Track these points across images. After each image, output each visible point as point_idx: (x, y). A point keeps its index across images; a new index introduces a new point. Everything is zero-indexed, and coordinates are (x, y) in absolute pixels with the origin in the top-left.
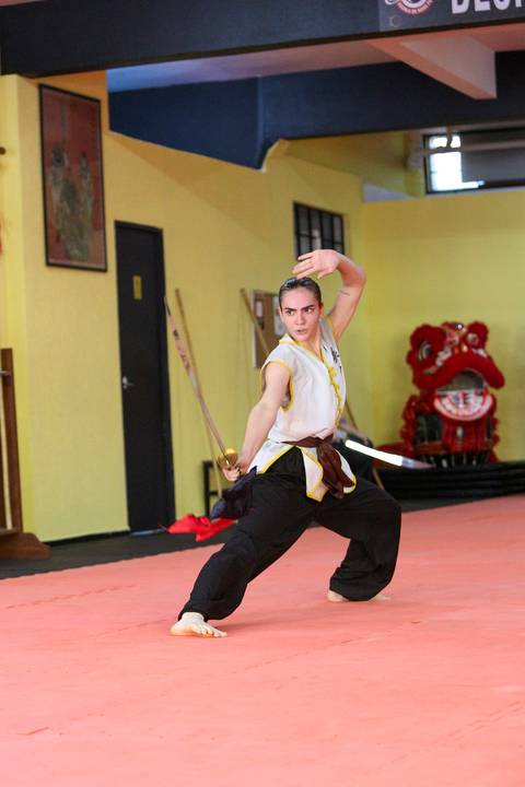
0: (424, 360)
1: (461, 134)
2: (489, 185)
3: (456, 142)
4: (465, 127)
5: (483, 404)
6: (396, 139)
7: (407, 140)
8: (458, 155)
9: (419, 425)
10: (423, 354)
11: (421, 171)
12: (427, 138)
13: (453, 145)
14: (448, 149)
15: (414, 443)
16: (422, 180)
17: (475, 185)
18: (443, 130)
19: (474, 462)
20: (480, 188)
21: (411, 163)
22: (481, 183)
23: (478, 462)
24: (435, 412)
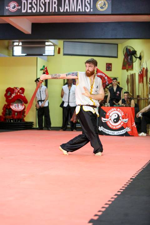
0: (9, 96)
1: (22, 42)
2: (28, 55)
3: (21, 44)
4: (23, 41)
5: (22, 107)
6: (6, 42)
7: (9, 43)
8: (21, 47)
9: (6, 111)
10: (9, 94)
11: (11, 50)
12: (14, 42)
13: (20, 45)
14: (18, 45)
15: (5, 116)
16: (12, 53)
17: (24, 55)
18: (18, 41)
19: (19, 121)
20: (26, 55)
21: (9, 48)
22: (26, 54)
23: (20, 121)
24: (10, 109)
